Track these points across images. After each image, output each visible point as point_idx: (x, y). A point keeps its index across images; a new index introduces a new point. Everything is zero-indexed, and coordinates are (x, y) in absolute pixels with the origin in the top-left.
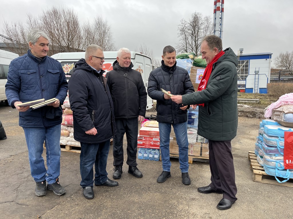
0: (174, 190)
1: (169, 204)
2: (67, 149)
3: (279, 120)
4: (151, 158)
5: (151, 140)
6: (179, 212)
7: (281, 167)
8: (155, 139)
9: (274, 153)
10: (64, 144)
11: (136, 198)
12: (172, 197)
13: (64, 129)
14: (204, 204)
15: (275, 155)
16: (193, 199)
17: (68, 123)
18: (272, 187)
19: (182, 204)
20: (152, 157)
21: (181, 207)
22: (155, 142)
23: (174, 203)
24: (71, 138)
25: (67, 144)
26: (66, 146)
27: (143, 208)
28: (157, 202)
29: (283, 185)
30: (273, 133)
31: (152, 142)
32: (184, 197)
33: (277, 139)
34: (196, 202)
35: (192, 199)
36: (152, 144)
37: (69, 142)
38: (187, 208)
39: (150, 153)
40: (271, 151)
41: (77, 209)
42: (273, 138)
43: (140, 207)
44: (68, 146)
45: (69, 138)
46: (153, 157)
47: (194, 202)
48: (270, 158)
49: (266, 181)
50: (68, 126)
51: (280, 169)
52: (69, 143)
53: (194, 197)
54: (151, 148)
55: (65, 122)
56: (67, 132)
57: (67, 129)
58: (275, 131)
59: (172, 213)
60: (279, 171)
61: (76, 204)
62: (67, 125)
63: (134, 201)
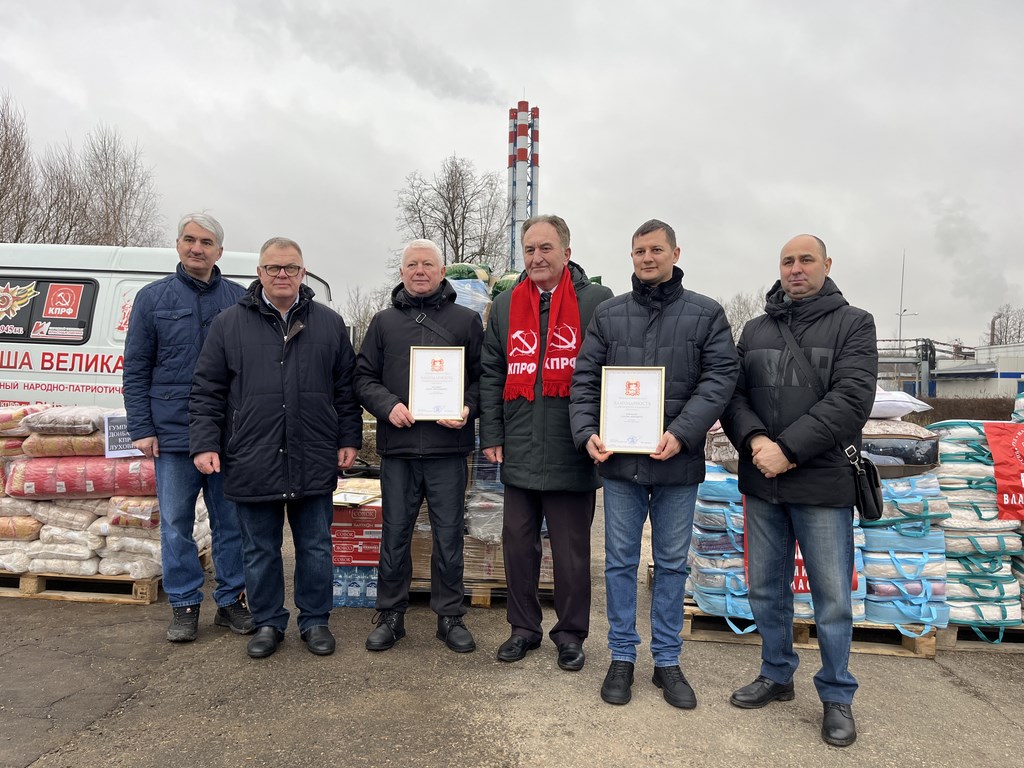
0: (450, 680)
1: (440, 714)
2: (28, 587)
3: (727, 458)
4: (353, 598)
5: (356, 537)
6: (477, 729)
7: (739, 590)
8: (371, 533)
9: (719, 549)
10: (16, 571)
11: (331, 711)
12: (446, 697)
13: (19, 511)
14: (545, 704)
15: (722, 554)
16: (512, 696)
17: (40, 489)
18: (720, 649)
19: (480, 710)
20: (357, 595)
21: (479, 717)
22: (369, 544)
23: (457, 710)
24: (46, 546)
25: (30, 568)
26: (22, 579)
27: (361, 733)
28: (402, 714)
29: (748, 641)
30: (715, 493)
31: (361, 543)
32: (482, 692)
33: (726, 509)
34: (523, 702)
35: (509, 695)
36: (360, 551)
37: (36, 561)
38: (499, 717)
39: (353, 583)
40: (712, 544)
41: (127, 758)
42: (716, 508)
43: (351, 732)
44: (33, 577)
45: (36, 544)
46: (363, 594)
47: (515, 703)
48: (709, 566)
49: (702, 635)
50: (37, 501)
51: (737, 594)
52: (38, 566)
53: (513, 690)
54: (354, 566)
55: (27, 484)
56: (30, 522)
57: (29, 510)
58: (721, 486)
59: (458, 736)
60: (736, 601)
61: (119, 745)
62: (32, 495)
63: (325, 719)
